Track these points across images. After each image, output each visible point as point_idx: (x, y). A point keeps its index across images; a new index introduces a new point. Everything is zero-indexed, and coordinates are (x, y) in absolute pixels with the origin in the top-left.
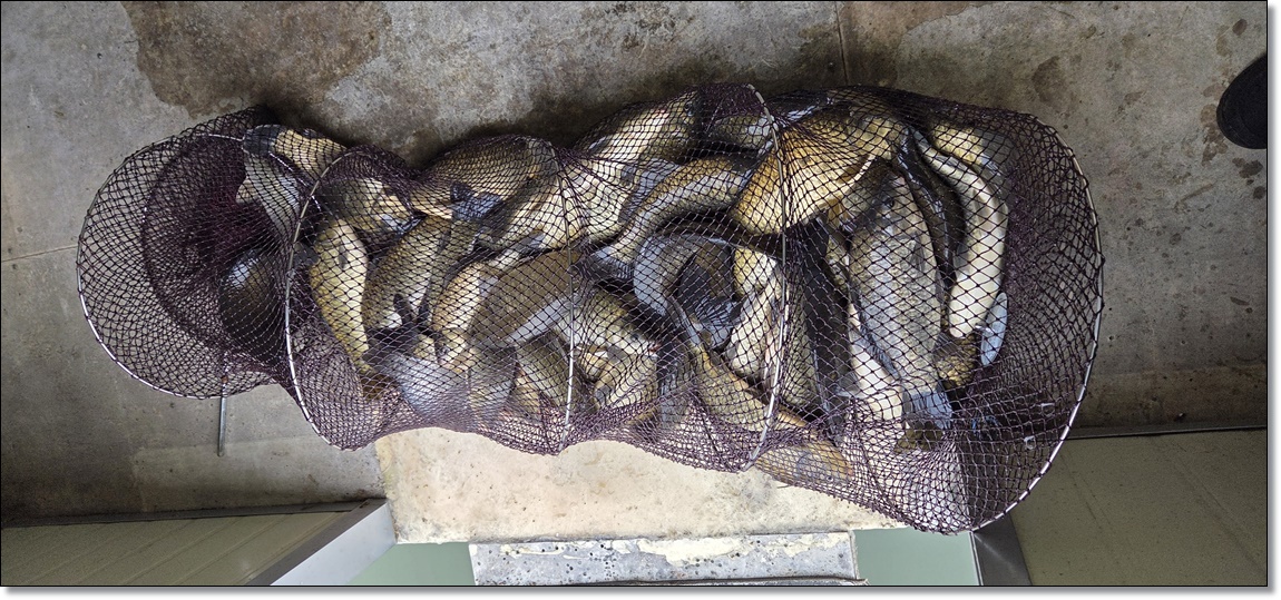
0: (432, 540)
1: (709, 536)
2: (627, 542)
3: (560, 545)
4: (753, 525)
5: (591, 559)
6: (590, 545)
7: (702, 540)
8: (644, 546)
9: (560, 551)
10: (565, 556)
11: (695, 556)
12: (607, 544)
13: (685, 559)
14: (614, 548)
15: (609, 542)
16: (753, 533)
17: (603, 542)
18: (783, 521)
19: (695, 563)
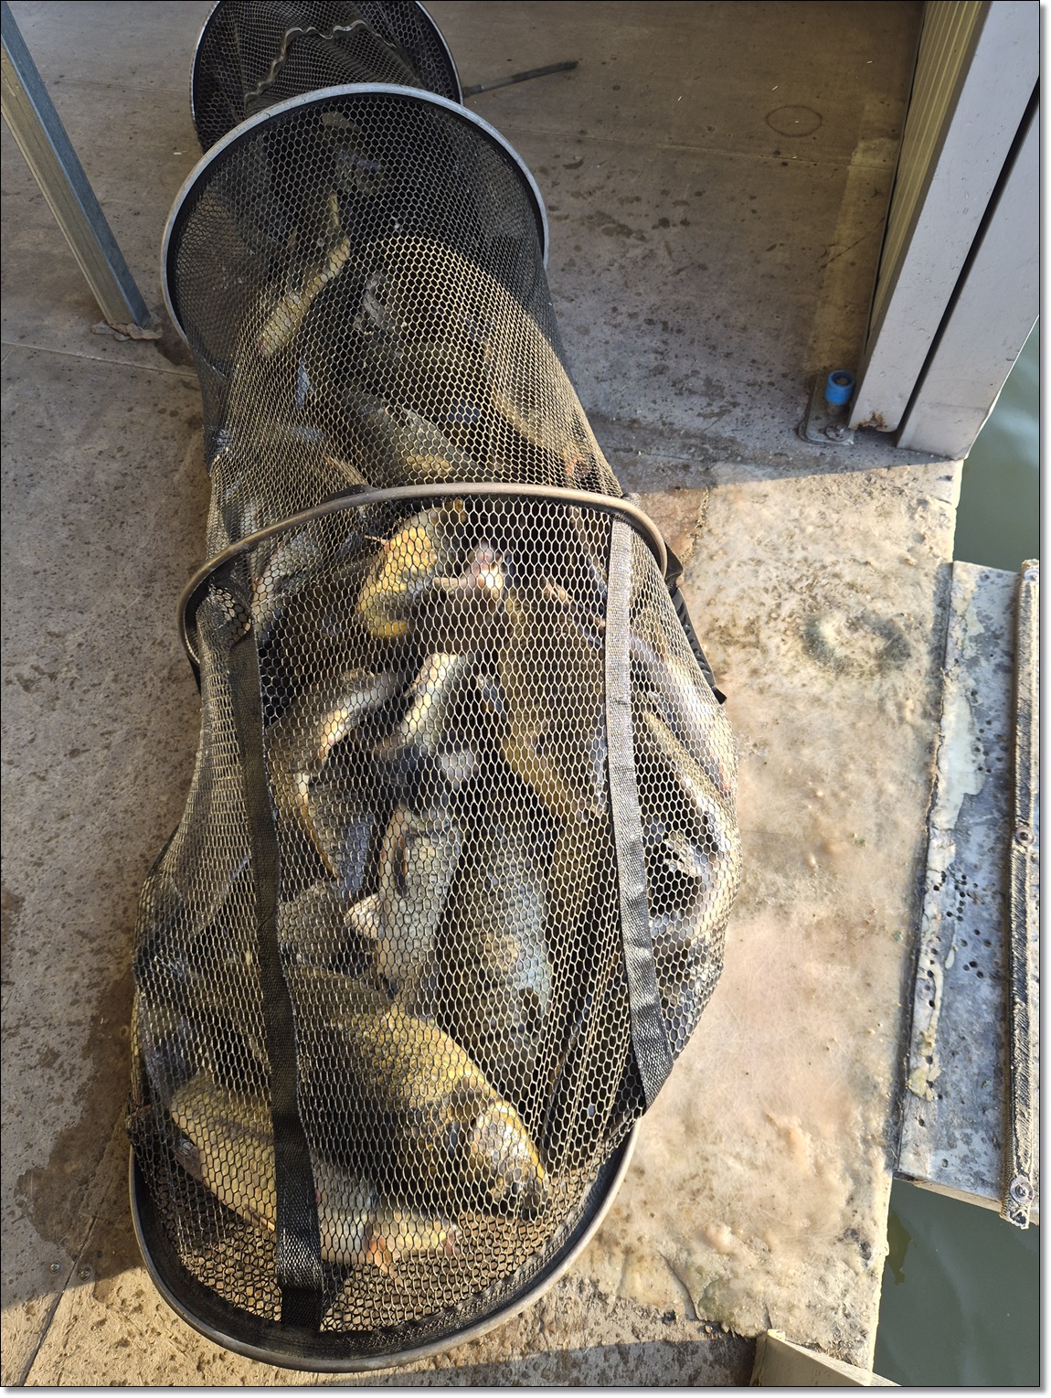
3: (925, 962)
4: (926, 662)
5: (960, 919)
8: (944, 819)
9: (937, 969)
10: (949, 964)
11: (969, 749)
12: (935, 878)
13: (973, 768)
15: (929, 874)
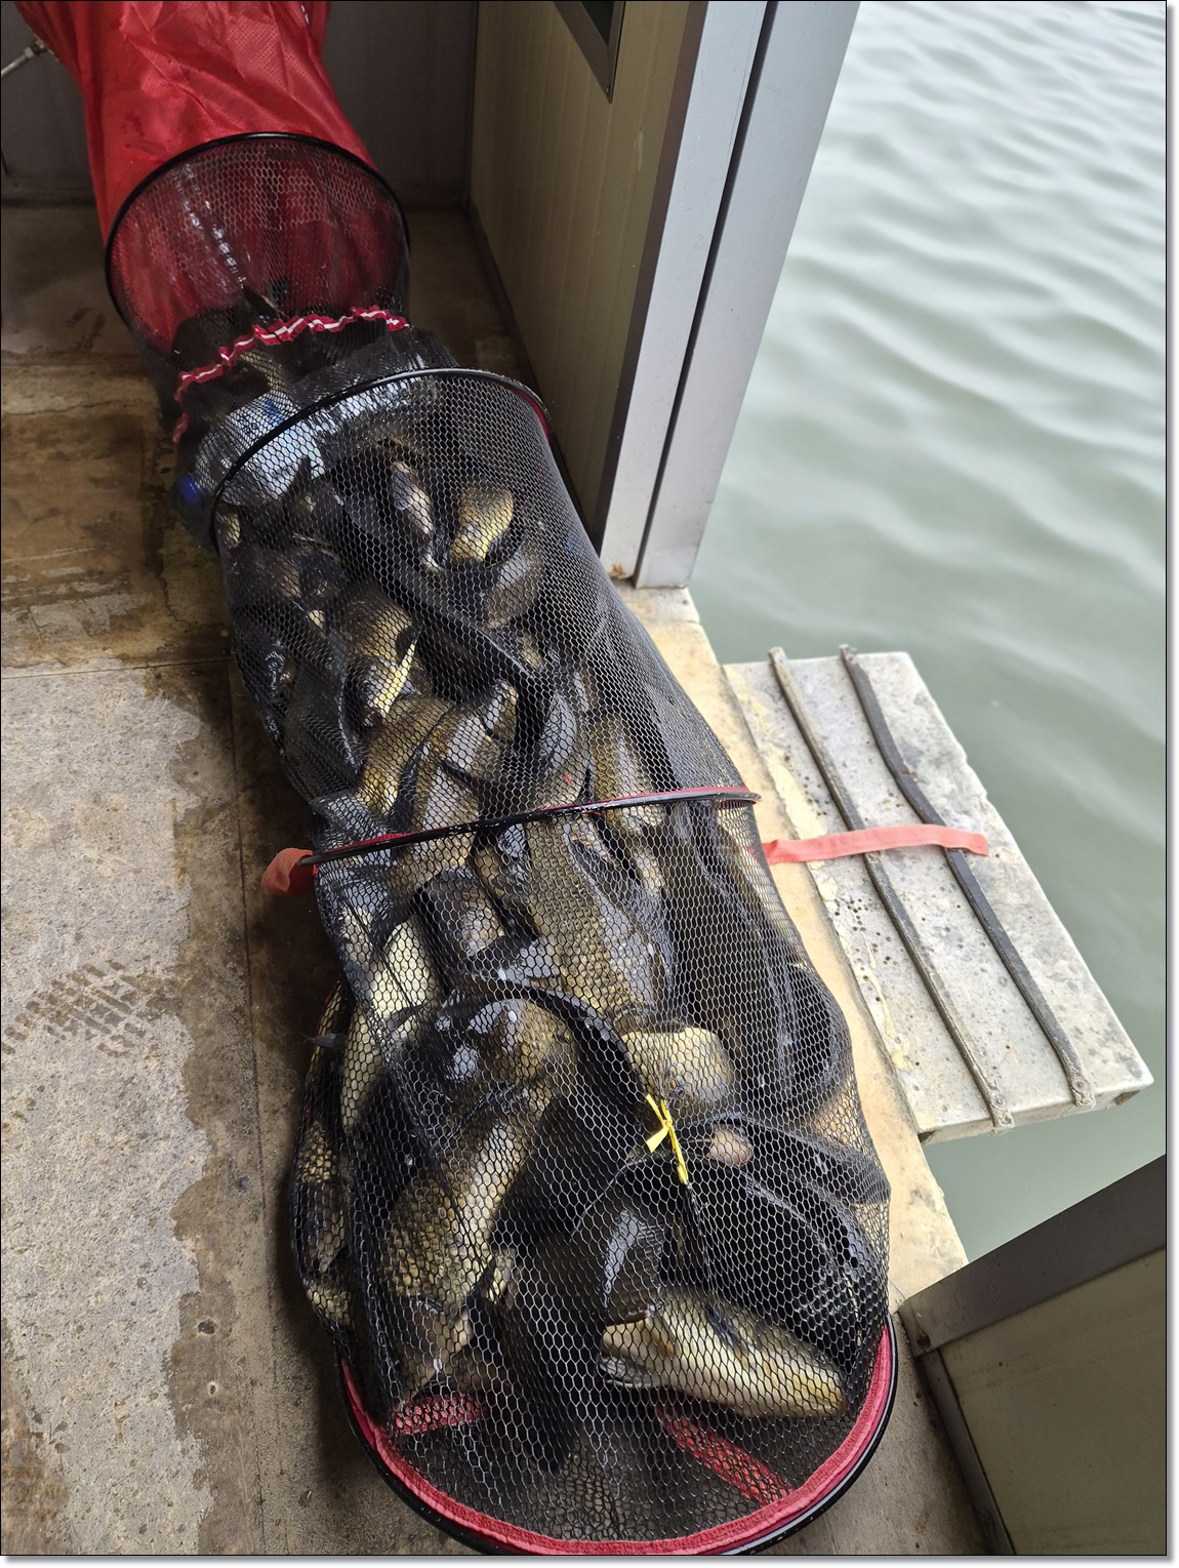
0: (940, 1205)
1: (774, 788)
2: (819, 882)
6: (841, 930)
7: (782, 795)
14: (834, 898)
16: (754, 744)
17: (832, 915)
18: (730, 720)
19: (815, 805)
